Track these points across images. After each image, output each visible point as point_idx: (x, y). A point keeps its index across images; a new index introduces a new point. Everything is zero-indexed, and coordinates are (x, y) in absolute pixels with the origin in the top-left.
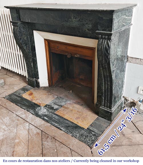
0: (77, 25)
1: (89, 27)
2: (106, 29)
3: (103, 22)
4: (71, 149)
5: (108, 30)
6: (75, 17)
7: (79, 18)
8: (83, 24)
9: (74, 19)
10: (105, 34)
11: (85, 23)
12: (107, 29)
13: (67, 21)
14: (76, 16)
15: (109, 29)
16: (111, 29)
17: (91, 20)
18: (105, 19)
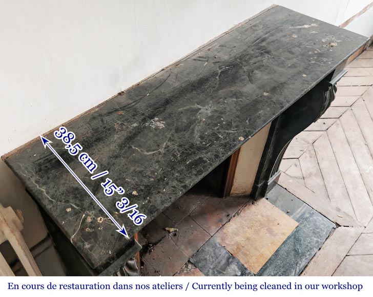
4: (346, 256)
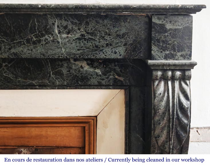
0: (74, 51)
1: (116, 53)
2: (176, 55)
3: (165, 37)
5: (182, 56)
6: (65, 27)
7: (82, 30)
8: (97, 46)
9: (65, 36)
10: (174, 68)
11: (103, 42)
12: (179, 54)
13: (34, 43)
14: (70, 27)
15: (183, 53)
16: (189, 52)
17: (124, 35)
18: (170, 29)
